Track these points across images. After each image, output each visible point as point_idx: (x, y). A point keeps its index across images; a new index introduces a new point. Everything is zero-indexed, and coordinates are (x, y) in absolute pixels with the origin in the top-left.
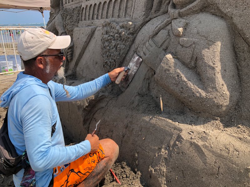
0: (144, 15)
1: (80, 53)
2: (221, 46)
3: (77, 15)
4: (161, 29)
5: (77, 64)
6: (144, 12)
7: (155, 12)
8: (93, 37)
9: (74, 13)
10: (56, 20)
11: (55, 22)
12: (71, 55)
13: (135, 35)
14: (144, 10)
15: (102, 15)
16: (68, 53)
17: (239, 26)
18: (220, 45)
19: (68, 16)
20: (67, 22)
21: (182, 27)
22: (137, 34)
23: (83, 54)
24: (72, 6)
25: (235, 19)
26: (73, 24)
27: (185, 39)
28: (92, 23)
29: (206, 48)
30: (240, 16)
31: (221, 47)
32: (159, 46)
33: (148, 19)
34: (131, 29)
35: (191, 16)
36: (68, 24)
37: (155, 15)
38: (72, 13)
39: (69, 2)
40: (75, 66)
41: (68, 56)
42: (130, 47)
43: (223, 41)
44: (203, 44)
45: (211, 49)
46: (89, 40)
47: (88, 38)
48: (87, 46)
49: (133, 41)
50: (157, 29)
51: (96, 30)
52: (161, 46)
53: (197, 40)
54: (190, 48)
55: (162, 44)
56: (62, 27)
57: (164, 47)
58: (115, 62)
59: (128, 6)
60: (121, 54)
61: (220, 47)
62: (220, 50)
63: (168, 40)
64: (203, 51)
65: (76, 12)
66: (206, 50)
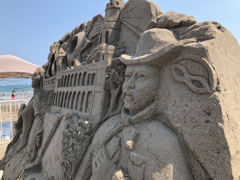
0: (101, 113)
1: (47, 142)
2: (174, 169)
3: (51, 99)
4: (113, 136)
5: (43, 154)
6: (101, 111)
7: (112, 110)
8: (59, 127)
9: (49, 96)
10: (34, 100)
11: (33, 102)
12: (39, 142)
13: (92, 135)
14: (101, 108)
15: (68, 104)
16: (37, 139)
17: (191, 146)
18: (172, 168)
19: (44, 98)
20: (42, 104)
21: (132, 140)
22: (95, 133)
23: (49, 143)
24: (48, 88)
25: (185, 136)
26: (46, 107)
27: (135, 154)
28: (61, 110)
29: (156, 171)
30: (191, 135)
31: (174, 172)
32: (111, 157)
33: (105, 118)
34: (87, 129)
35: (142, 125)
36: (42, 107)
37: (112, 114)
38: (47, 96)
39: (46, 84)
40: (41, 155)
41: (37, 143)
42: (87, 149)
43: (175, 164)
44: (154, 166)
45: (163, 173)
46: (55, 129)
47: (54, 127)
48: (53, 135)
49: (90, 141)
50: (109, 134)
51: (62, 119)
52: (112, 157)
53: (147, 158)
54: (141, 168)
55: (113, 155)
56: (38, 109)
57: (115, 159)
58: (71, 165)
59: (89, 101)
60: (77, 156)
61: (172, 171)
62: (172, 176)
63: (119, 152)
64: (154, 175)
65: (50, 95)
66: (157, 173)
